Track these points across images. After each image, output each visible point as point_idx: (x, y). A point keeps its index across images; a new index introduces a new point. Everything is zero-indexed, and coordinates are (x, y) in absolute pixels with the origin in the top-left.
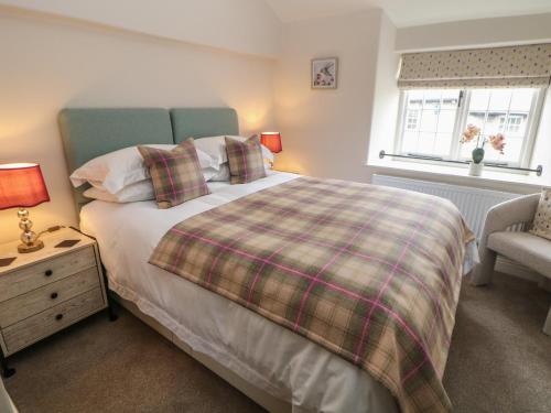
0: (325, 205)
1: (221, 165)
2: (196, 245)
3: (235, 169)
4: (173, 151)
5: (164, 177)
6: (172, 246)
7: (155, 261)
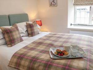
0: (61, 42)
1: (25, 31)
2: (24, 59)
3: (30, 32)
4: (11, 28)
5: (9, 37)
6: (15, 60)
7: (10, 65)
